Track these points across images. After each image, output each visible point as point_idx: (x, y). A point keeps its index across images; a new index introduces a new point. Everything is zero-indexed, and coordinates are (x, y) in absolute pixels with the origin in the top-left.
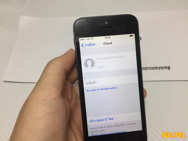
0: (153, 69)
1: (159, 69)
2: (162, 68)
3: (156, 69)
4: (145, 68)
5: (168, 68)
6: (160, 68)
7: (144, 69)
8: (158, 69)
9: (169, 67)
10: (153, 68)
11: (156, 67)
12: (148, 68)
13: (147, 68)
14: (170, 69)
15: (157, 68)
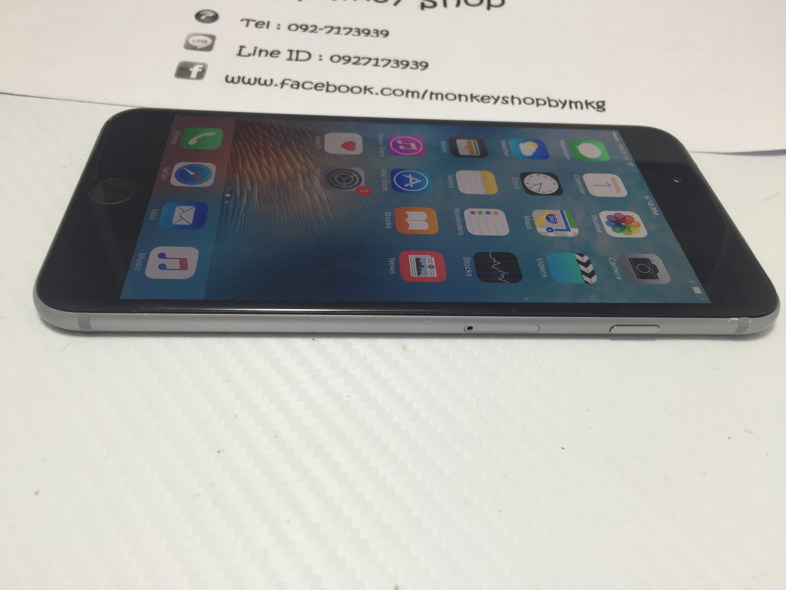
0: (538, 105)
1: (560, 105)
2: (573, 105)
3: (550, 106)
4: (503, 98)
5: (599, 107)
6: (564, 105)
7: (501, 100)
8: (557, 105)
9: (600, 104)
10: (537, 100)
11: (549, 101)
12: (516, 101)
13: (513, 98)
14: (604, 110)
15: (553, 103)
